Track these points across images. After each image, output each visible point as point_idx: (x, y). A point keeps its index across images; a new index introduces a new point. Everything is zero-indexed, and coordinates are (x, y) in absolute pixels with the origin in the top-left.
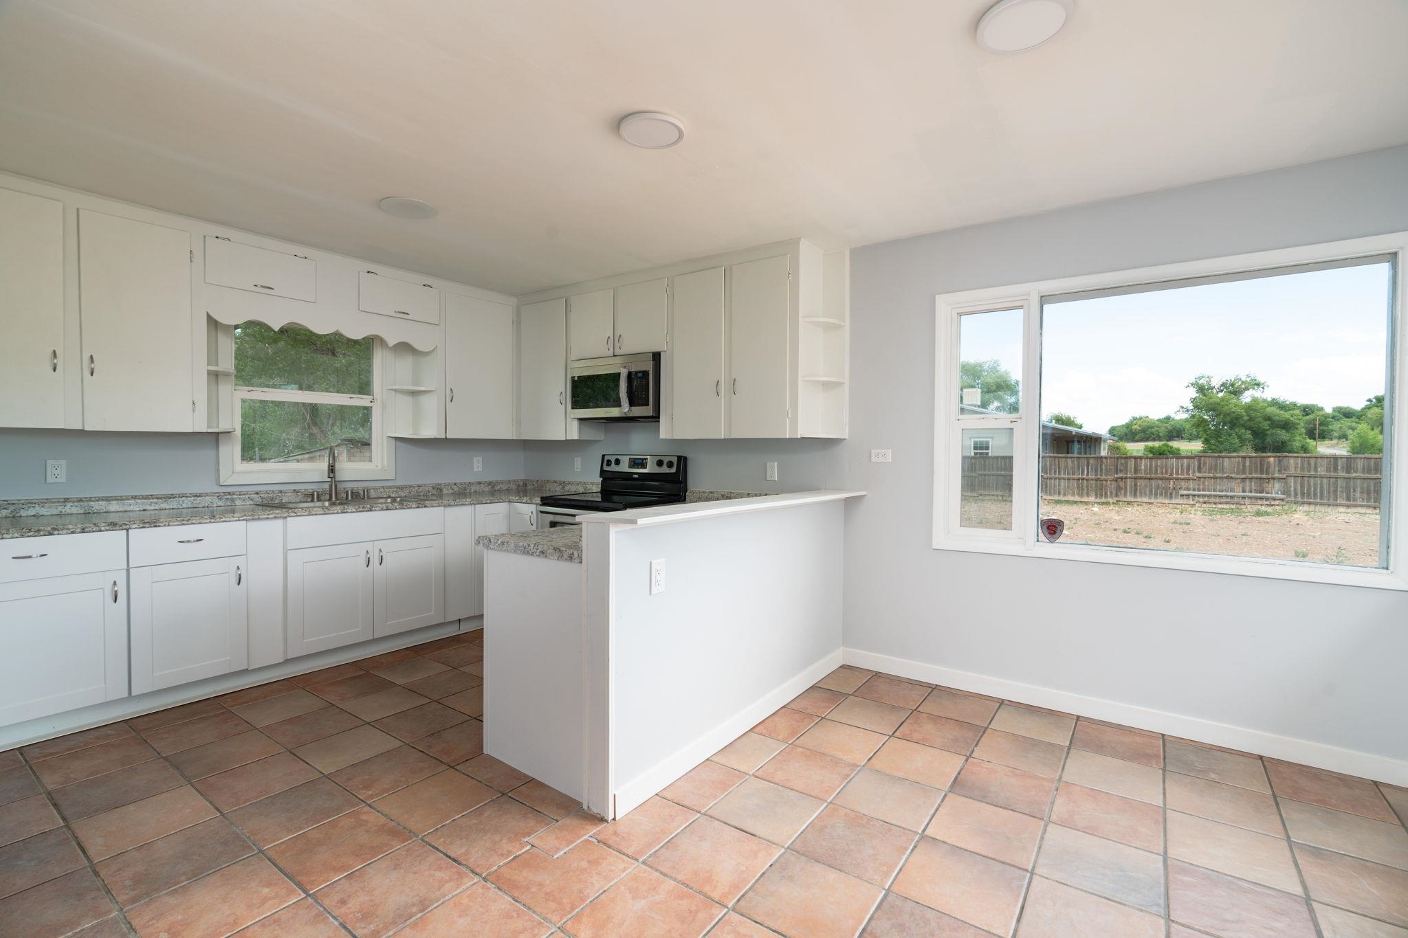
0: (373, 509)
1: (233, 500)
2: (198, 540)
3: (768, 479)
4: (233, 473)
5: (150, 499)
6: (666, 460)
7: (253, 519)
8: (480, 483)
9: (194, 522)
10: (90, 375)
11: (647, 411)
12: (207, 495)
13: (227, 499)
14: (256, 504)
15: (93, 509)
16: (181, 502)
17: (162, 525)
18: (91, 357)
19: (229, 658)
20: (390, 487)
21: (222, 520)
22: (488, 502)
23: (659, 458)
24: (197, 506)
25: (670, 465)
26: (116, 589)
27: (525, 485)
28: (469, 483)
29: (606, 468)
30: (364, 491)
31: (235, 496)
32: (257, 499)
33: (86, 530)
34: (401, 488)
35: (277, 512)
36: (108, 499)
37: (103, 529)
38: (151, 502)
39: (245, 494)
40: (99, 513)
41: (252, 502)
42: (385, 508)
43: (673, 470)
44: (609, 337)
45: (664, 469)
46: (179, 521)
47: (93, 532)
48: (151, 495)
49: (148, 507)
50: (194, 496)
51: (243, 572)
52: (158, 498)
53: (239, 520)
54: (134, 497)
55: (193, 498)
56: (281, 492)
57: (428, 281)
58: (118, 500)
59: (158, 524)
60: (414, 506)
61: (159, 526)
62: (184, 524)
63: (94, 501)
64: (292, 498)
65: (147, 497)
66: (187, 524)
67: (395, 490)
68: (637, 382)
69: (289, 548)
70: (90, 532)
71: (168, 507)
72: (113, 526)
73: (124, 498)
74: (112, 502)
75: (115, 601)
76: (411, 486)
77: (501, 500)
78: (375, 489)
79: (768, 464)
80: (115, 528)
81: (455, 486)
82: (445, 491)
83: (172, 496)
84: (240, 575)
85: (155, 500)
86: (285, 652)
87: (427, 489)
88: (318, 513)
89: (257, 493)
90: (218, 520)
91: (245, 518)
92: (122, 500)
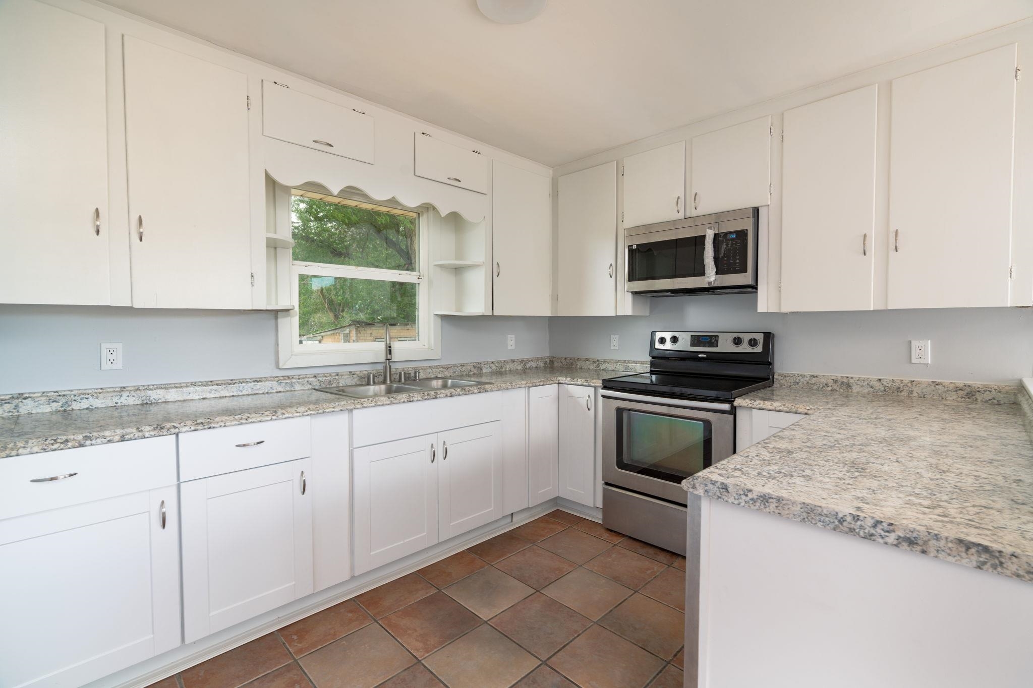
0: (438, 396)
1: (292, 385)
2: (258, 443)
3: (913, 362)
4: (292, 354)
5: (209, 385)
6: (746, 338)
7: (317, 414)
8: (513, 361)
9: (253, 420)
10: (139, 241)
11: (743, 279)
12: (266, 379)
13: (286, 383)
14: (315, 389)
15: (151, 398)
16: (241, 388)
17: (218, 425)
18: (140, 218)
19: (294, 583)
20: (436, 367)
21: (284, 416)
22: (542, 384)
23: (736, 335)
24: (257, 392)
25: (753, 342)
26: (164, 510)
27: (552, 362)
28: (505, 361)
29: (658, 346)
30: (415, 372)
31: (294, 381)
32: (316, 384)
33: (127, 437)
34: (446, 368)
35: (343, 403)
36: (166, 387)
37: (147, 435)
38: (211, 390)
39: (303, 378)
40: (157, 403)
41: (310, 387)
42: (449, 395)
43: (759, 349)
44: (679, 198)
45: (745, 348)
46: (236, 420)
47: (136, 439)
48: (211, 382)
49: (208, 396)
50: (254, 381)
51: (307, 477)
52: (217, 385)
53: (303, 416)
54: (193, 384)
55: (253, 384)
56: (337, 375)
57: (478, 146)
58: (176, 387)
59: (212, 425)
60: (475, 391)
61: (214, 428)
62: (242, 424)
63: (151, 390)
64: (349, 381)
65: (206, 384)
66: (246, 423)
67: (441, 369)
68: (727, 245)
69: (354, 447)
70: (130, 439)
71: (227, 395)
72: (160, 428)
73: (183, 385)
74: (170, 390)
75: (164, 526)
76: (455, 366)
77: (552, 382)
78: (424, 369)
79: (914, 343)
80: (161, 433)
81: (492, 365)
82: (484, 370)
83: (232, 382)
84: (304, 481)
85: (215, 387)
86: (352, 568)
87: (469, 368)
88: (385, 403)
89: (315, 376)
90: (280, 417)
91: (309, 413)
92: (181, 387)
